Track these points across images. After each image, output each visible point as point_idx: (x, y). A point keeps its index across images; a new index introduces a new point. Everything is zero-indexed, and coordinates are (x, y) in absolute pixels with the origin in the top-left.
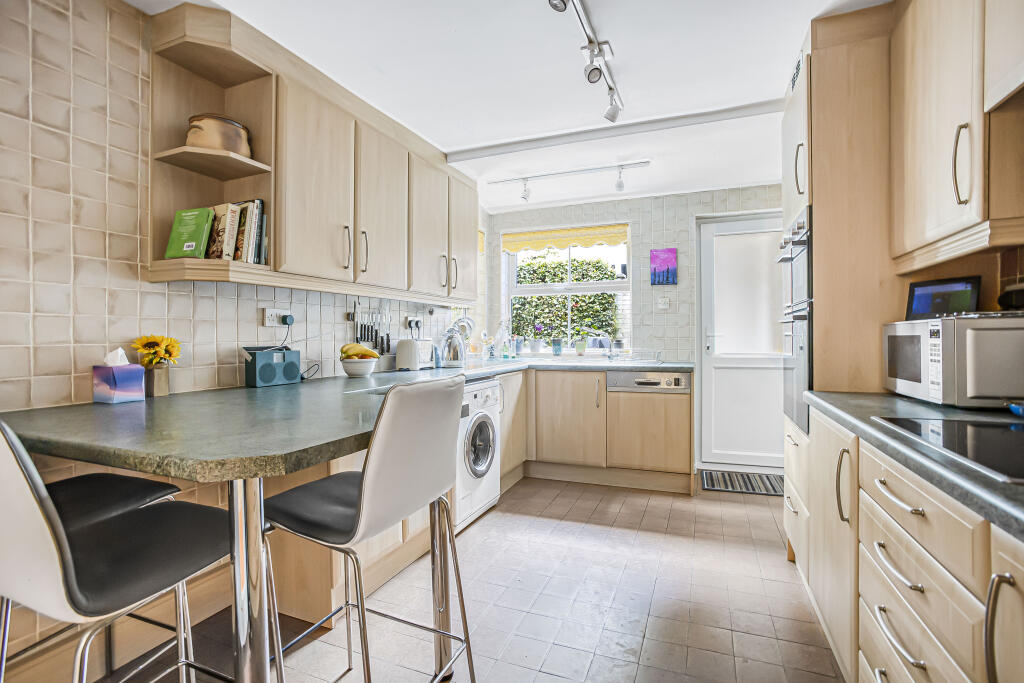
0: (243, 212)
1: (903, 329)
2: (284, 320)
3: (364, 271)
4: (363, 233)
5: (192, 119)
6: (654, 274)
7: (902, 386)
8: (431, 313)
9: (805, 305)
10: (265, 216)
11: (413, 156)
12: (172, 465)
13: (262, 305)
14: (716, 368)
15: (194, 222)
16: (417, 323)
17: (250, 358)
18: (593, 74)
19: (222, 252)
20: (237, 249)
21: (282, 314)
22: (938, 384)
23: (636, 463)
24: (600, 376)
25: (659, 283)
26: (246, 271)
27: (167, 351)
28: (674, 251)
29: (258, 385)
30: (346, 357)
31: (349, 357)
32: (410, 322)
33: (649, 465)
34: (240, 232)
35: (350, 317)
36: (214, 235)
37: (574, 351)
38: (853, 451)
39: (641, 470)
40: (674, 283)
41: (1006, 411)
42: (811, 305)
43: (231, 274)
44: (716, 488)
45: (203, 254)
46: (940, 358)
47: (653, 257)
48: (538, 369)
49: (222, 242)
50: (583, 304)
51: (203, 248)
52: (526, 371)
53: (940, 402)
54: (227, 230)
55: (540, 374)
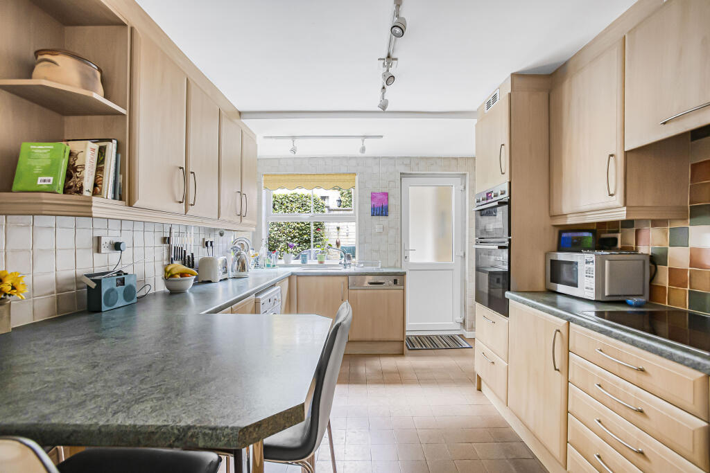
0: (102, 151)
1: (562, 256)
2: (117, 246)
3: (192, 205)
4: (192, 173)
5: (37, 53)
6: (373, 209)
7: (561, 288)
8: (221, 235)
9: (506, 240)
10: (120, 155)
11: (222, 112)
12: (200, 435)
13: (97, 234)
14: (410, 270)
15: (48, 156)
16: (211, 242)
17: (93, 285)
18: (390, 79)
19: (81, 188)
20: (95, 185)
21: (115, 241)
22: (592, 289)
23: (369, 337)
24: (344, 279)
25: (377, 215)
26: (104, 205)
27: (13, 288)
28: (386, 194)
29: (103, 310)
30: (169, 276)
31: (172, 276)
32: (207, 243)
33: (377, 337)
34: (99, 169)
35: (166, 240)
36: (72, 170)
37: (316, 262)
38: (564, 331)
39: (372, 341)
40: (386, 215)
41: (623, 303)
42: (510, 240)
43: (93, 209)
44: (416, 348)
45: (62, 189)
46: (594, 275)
47: (373, 198)
48: (298, 276)
49: (82, 178)
50: (303, 225)
51: (61, 183)
52: (290, 277)
53: (594, 299)
54: (87, 167)
55: (299, 278)
